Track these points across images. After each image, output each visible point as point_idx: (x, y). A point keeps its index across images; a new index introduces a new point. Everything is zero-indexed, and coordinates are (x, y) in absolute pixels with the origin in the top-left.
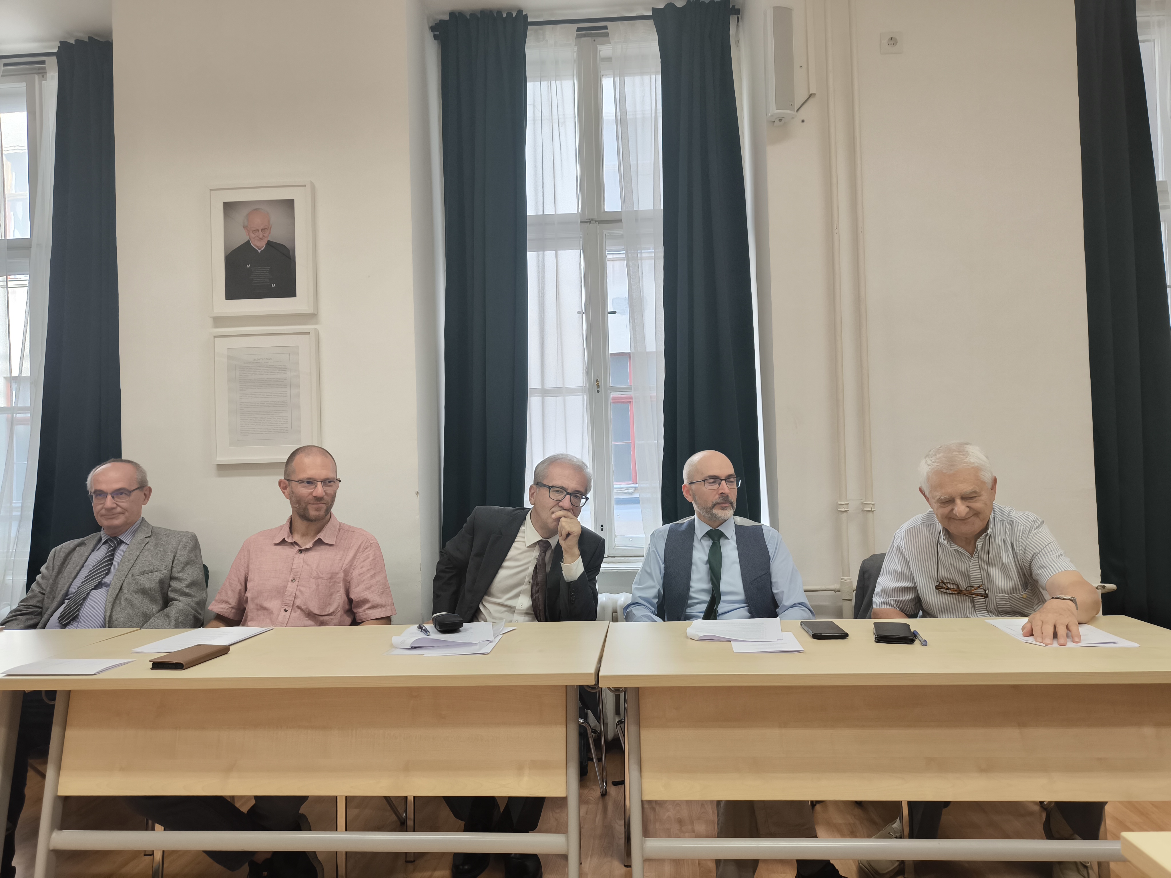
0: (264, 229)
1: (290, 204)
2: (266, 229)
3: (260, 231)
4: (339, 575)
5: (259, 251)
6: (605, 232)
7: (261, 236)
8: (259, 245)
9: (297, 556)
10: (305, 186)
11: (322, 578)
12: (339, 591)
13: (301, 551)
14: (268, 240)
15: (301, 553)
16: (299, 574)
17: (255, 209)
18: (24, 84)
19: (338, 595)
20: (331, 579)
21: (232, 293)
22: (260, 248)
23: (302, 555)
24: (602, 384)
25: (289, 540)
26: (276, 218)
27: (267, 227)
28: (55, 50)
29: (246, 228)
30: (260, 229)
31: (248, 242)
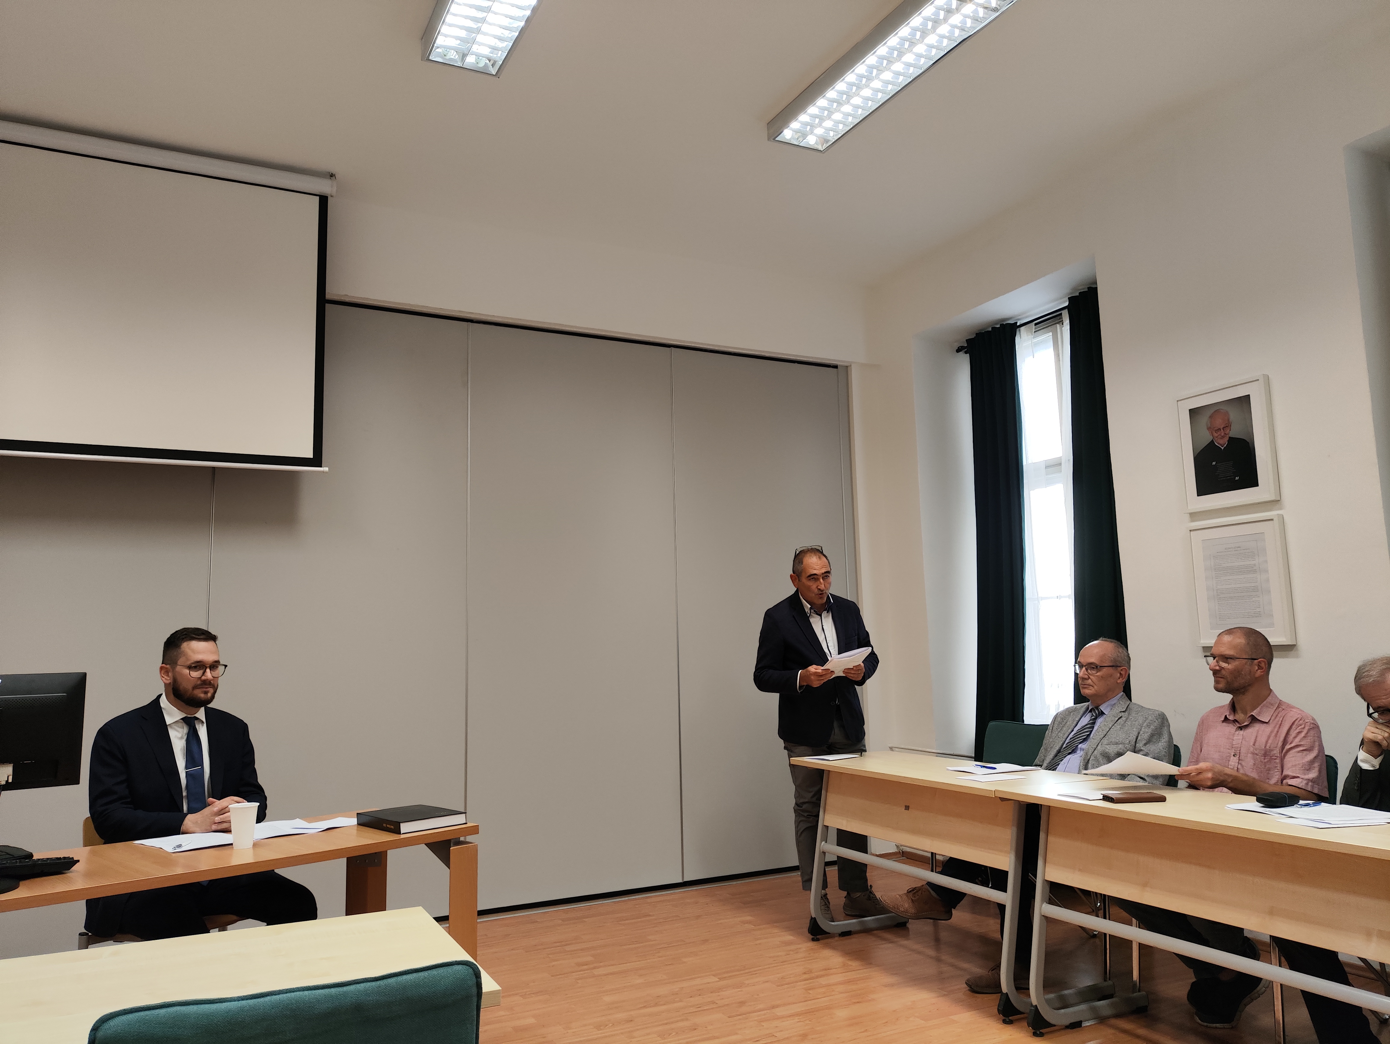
0: (1225, 427)
1: (1245, 400)
2: (1227, 426)
3: (1222, 430)
4: (1275, 752)
5: (1223, 448)
7: (1222, 434)
8: (1222, 443)
9: (1237, 733)
10: (1259, 380)
13: (1241, 728)
14: (1230, 437)
15: (1241, 730)
16: (1239, 749)
17: (1216, 411)
21: (1203, 489)
22: (1222, 445)
23: (1241, 732)
25: (1231, 718)
27: (1227, 425)
28: (1067, 304)
29: (1209, 429)
30: (1222, 427)
31: (1213, 440)
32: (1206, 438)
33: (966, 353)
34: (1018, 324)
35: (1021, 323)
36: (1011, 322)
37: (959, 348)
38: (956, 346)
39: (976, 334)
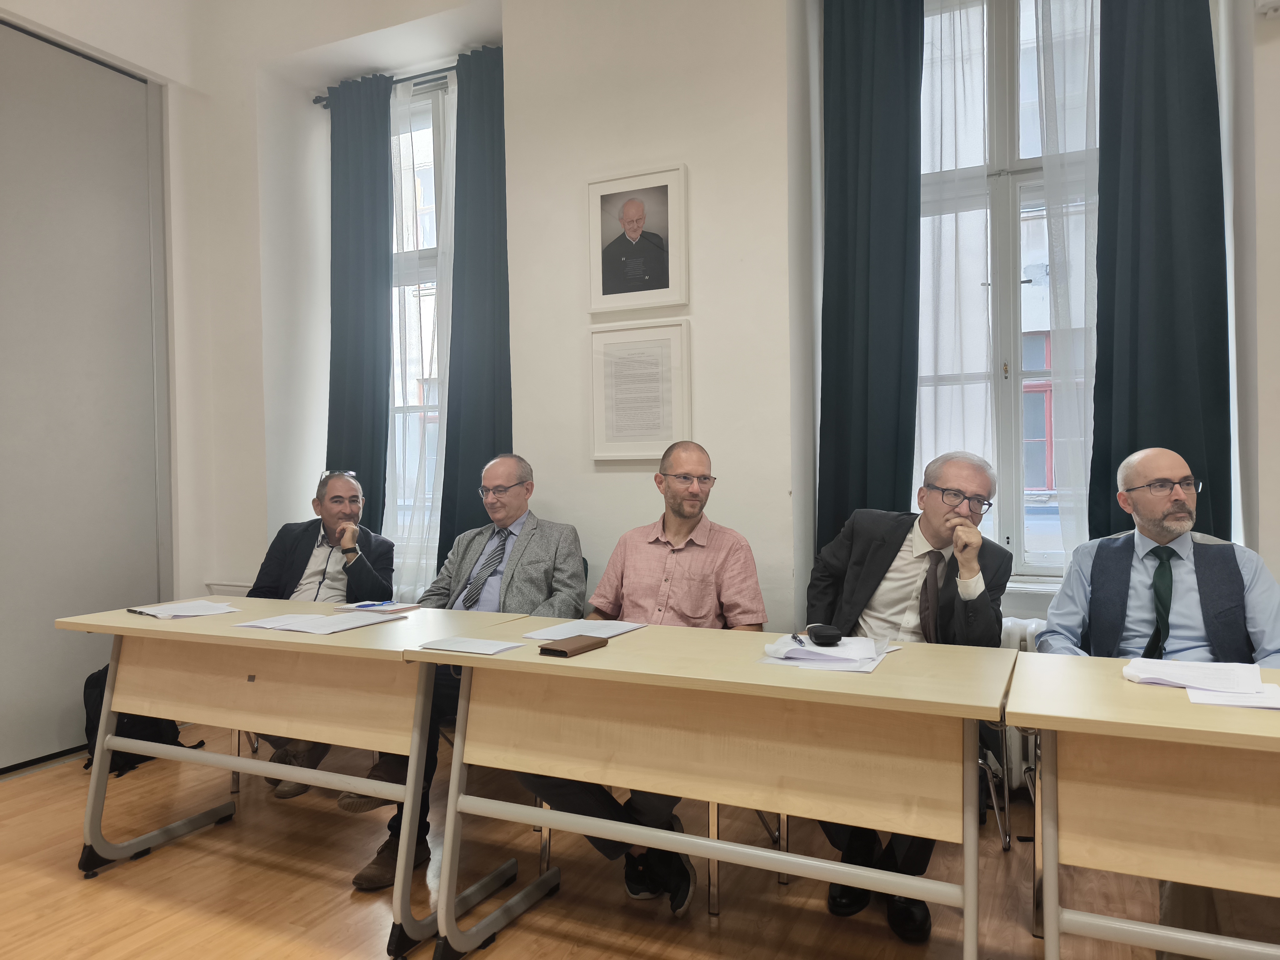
0: (639, 219)
1: (664, 190)
2: (641, 219)
3: (635, 222)
4: (711, 578)
5: (634, 243)
6: (1019, 185)
7: (635, 227)
8: (634, 237)
9: (670, 556)
10: (678, 169)
11: (694, 580)
12: (711, 594)
13: (674, 551)
14: (643, 231)
15: (674, 553)
16: (672, 574)
17: (630, 200)
18: (430, 101)
19: (710, 598)
20: (702, 581)
21: (609, 288)
22: (634, 239)
23: (674, 556)
24: (1011, 369)
25: (663, 539)
26: (650, 206)
27: (641, 217)
28: (455, 64)
29: (621, 219)
30: (635, 219)
31: (624, 234)
32: (617, 230)
33: (325, 107)
34: (394, 79)
35: (397, 79)
36: (387, 75)
37: (316, 97)
38: (314, 95)
39: (341, 82)
